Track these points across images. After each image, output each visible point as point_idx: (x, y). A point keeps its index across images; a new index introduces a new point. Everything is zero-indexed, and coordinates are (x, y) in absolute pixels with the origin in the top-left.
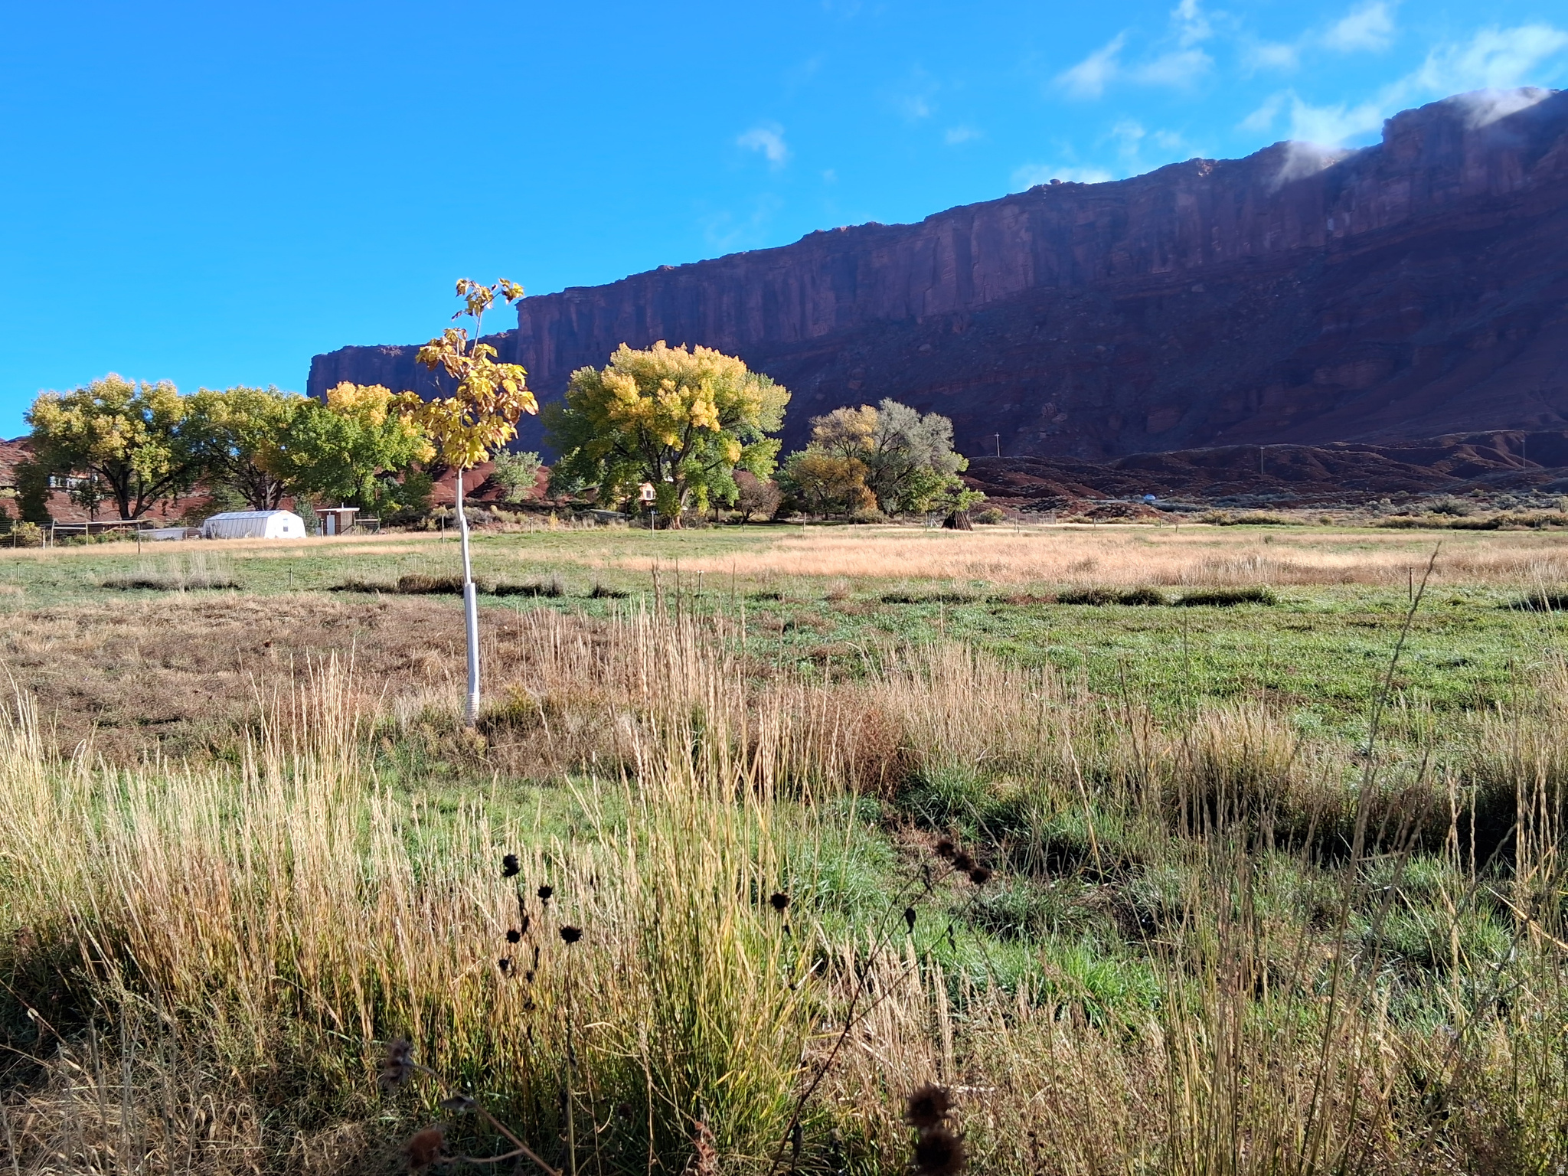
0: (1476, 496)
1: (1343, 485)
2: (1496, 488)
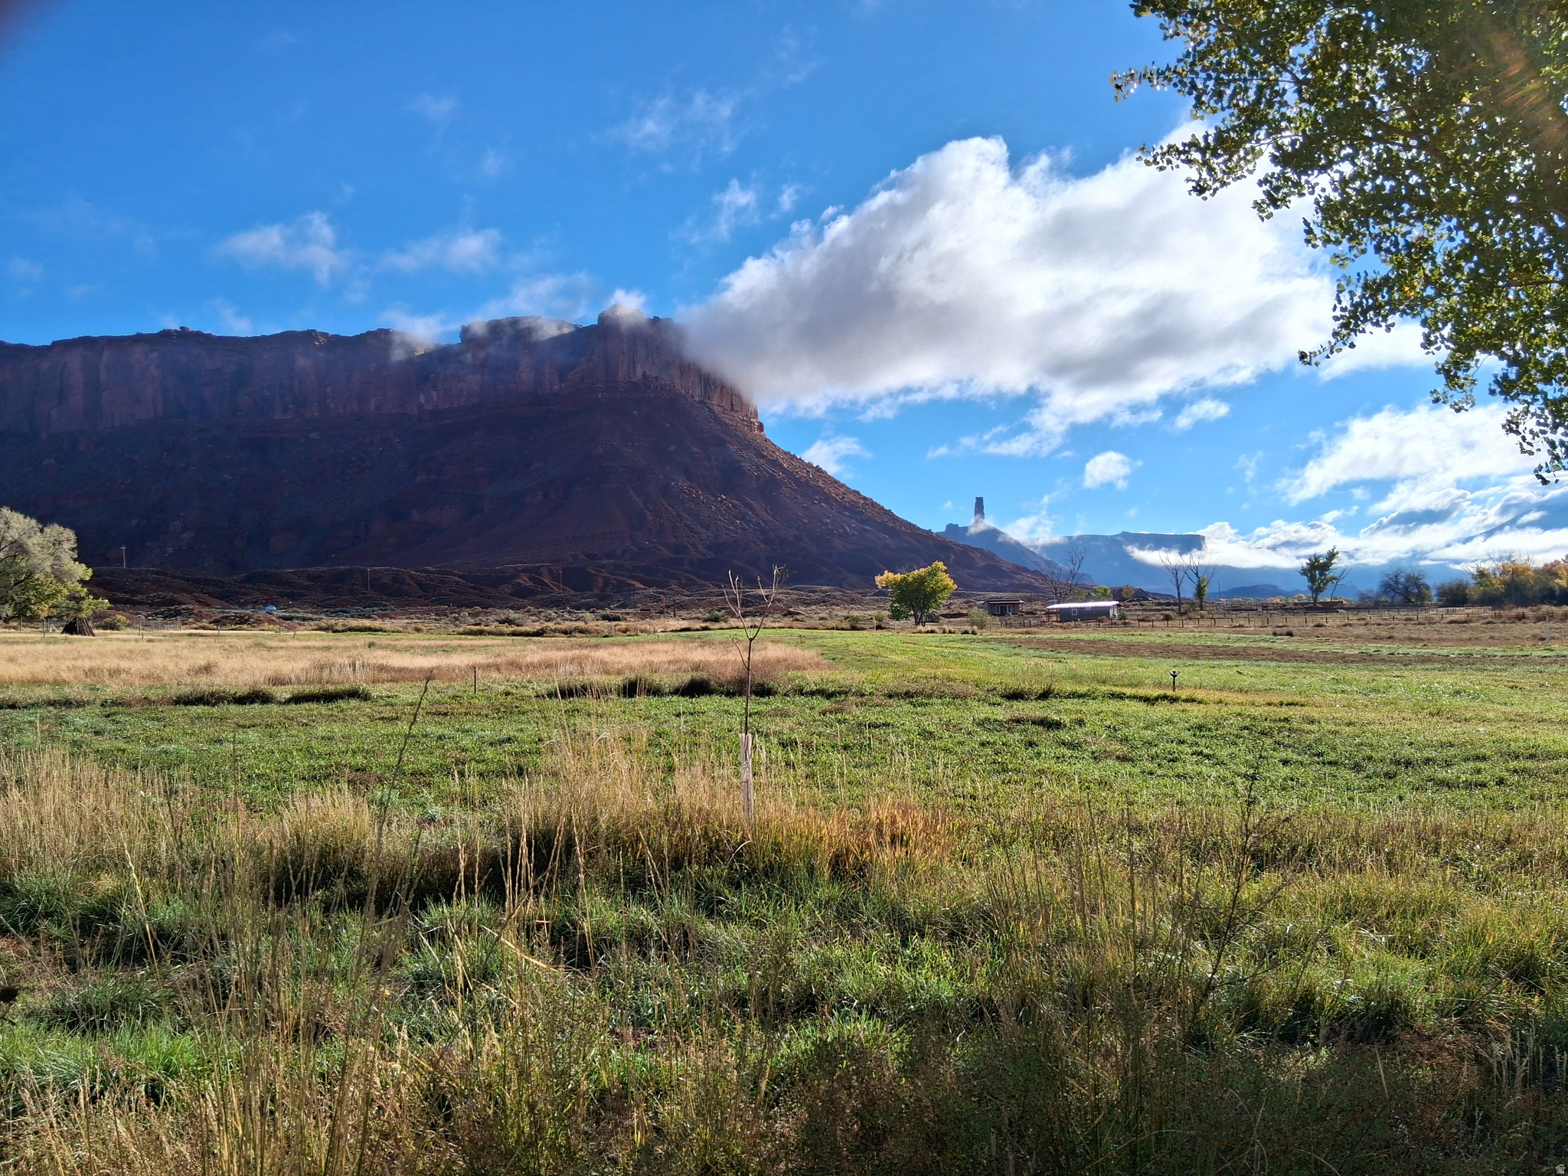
0: (528, 611)
1: (433, 601)
2: (543, 606)
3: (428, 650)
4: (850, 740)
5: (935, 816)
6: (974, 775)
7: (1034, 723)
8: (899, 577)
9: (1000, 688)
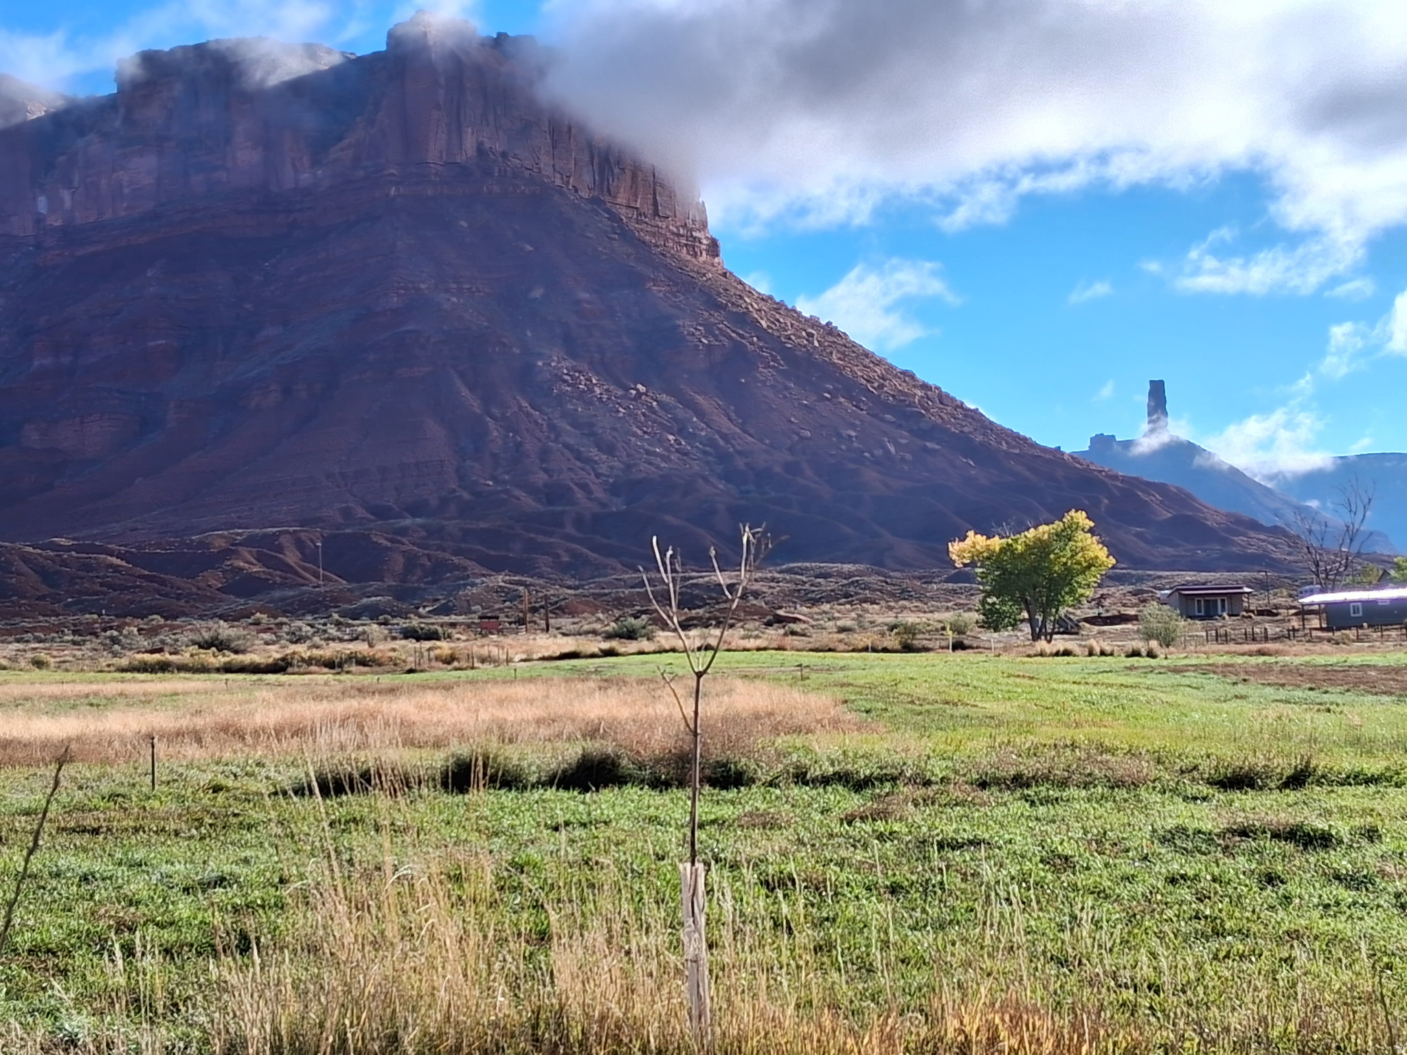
0: (257, 623)
1: (68, 605)
2: (284, 613)
3: (60, 705)
4: (903, 874)
5: (1076, 1026)
6: (1155, 942)
7: (1276, 835)
8: (996, 543)
9: (1206, 767)
